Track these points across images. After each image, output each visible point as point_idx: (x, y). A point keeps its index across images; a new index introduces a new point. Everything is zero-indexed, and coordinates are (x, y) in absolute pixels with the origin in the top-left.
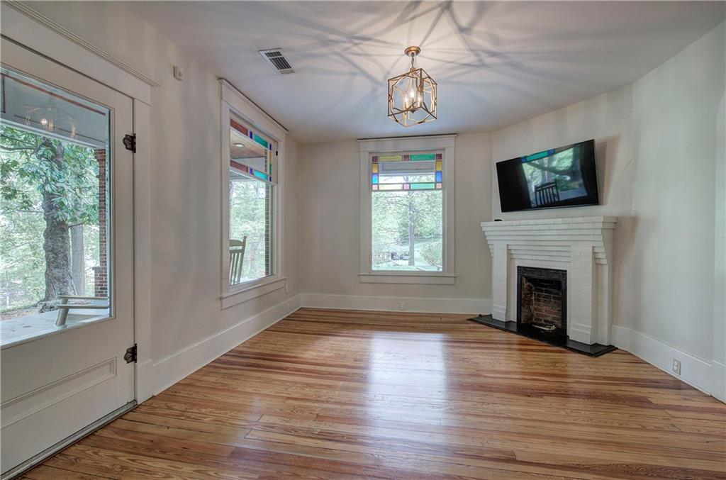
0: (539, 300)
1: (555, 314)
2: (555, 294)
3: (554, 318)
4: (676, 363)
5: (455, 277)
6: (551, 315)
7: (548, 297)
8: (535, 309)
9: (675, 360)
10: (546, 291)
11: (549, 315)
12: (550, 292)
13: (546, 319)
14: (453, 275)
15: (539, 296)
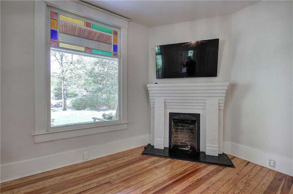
0: (177, 131)
1: (187, 138)
2: (187, 127)
3: (186, 141)
4: (272, 162)
5: (128, 123)
6: (184, 139)
7: (183, 129)
8: (175, 137)
9: (270, 160)
10: (181, 126)
11: (183, 139)
12: (184, 126)
13: (181, 141)
14: (126, 122)
15: (177, 129)
